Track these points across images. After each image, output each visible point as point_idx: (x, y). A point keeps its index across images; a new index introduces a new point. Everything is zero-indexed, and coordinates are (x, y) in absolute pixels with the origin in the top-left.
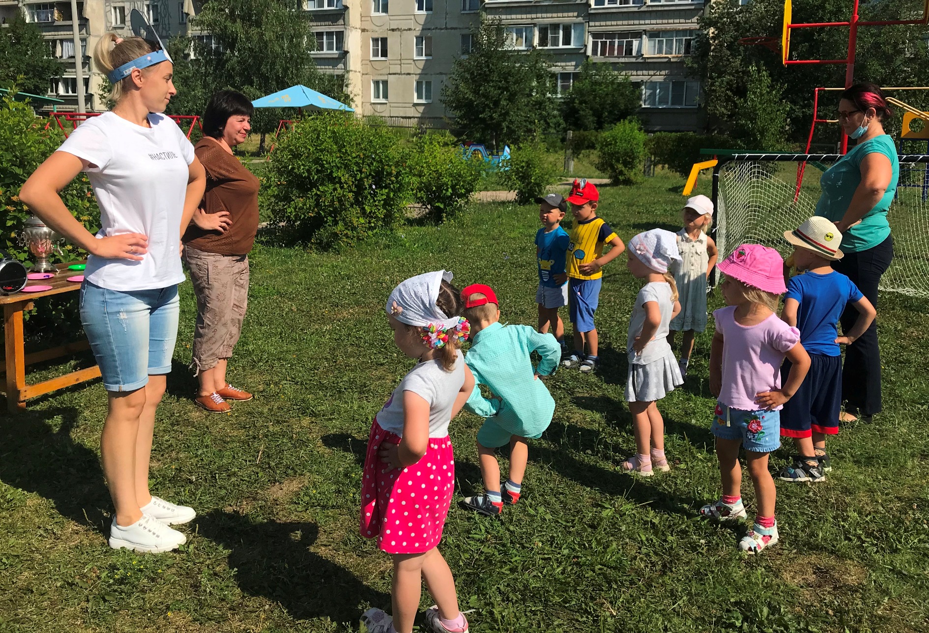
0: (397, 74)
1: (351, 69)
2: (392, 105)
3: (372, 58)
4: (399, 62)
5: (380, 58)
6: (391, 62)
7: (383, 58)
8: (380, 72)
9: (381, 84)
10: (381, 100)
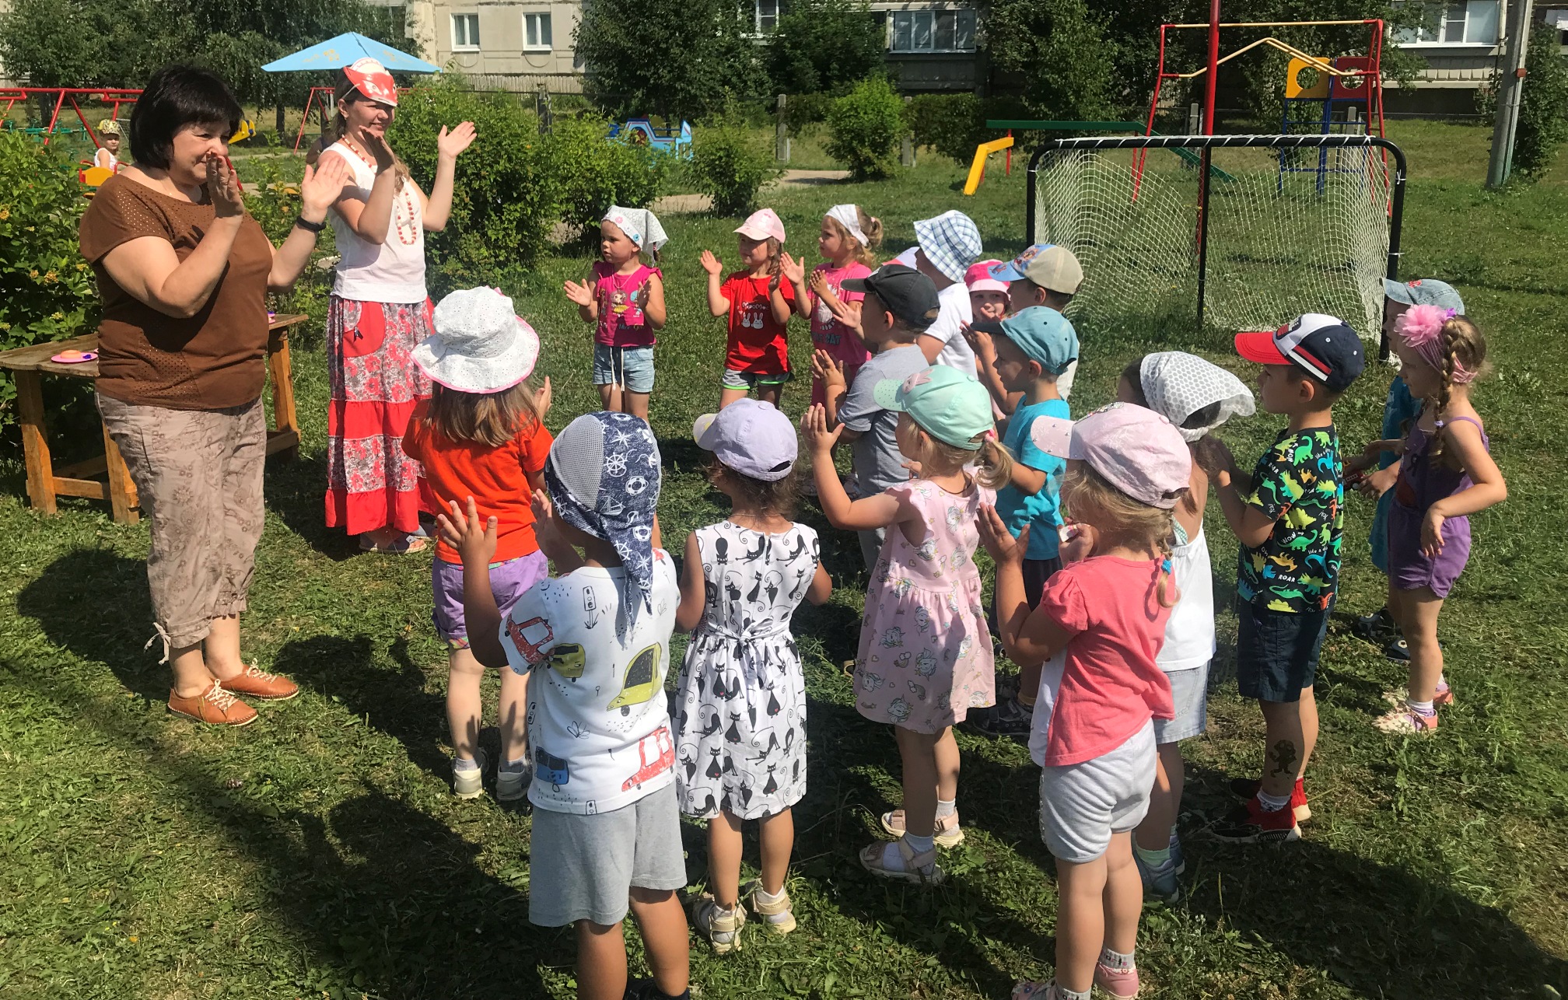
0: (494, 3)
2: (487, 54)
9: (467, 21)
10: (469, 47)
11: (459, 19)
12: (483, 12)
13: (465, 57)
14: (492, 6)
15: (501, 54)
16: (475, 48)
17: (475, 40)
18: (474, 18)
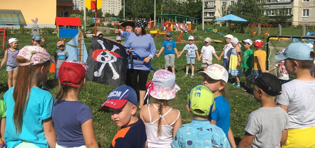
0: (313, 7)
1: (294, 6)
2: (310, 18)
3: (303, 2)
4: (313, 3)
5: (306, 2)
6: (310, 3)
7: (308, 2)
8: (306, 7)
9: (306, 11)
10: (306, 16)
11: (304, 10)
12: (310, 9)
13: (305, 18)
14: (312, 8)
15: (313, 18)
16: (307, 16)
17: (308, 15)
18: (308, 10)
